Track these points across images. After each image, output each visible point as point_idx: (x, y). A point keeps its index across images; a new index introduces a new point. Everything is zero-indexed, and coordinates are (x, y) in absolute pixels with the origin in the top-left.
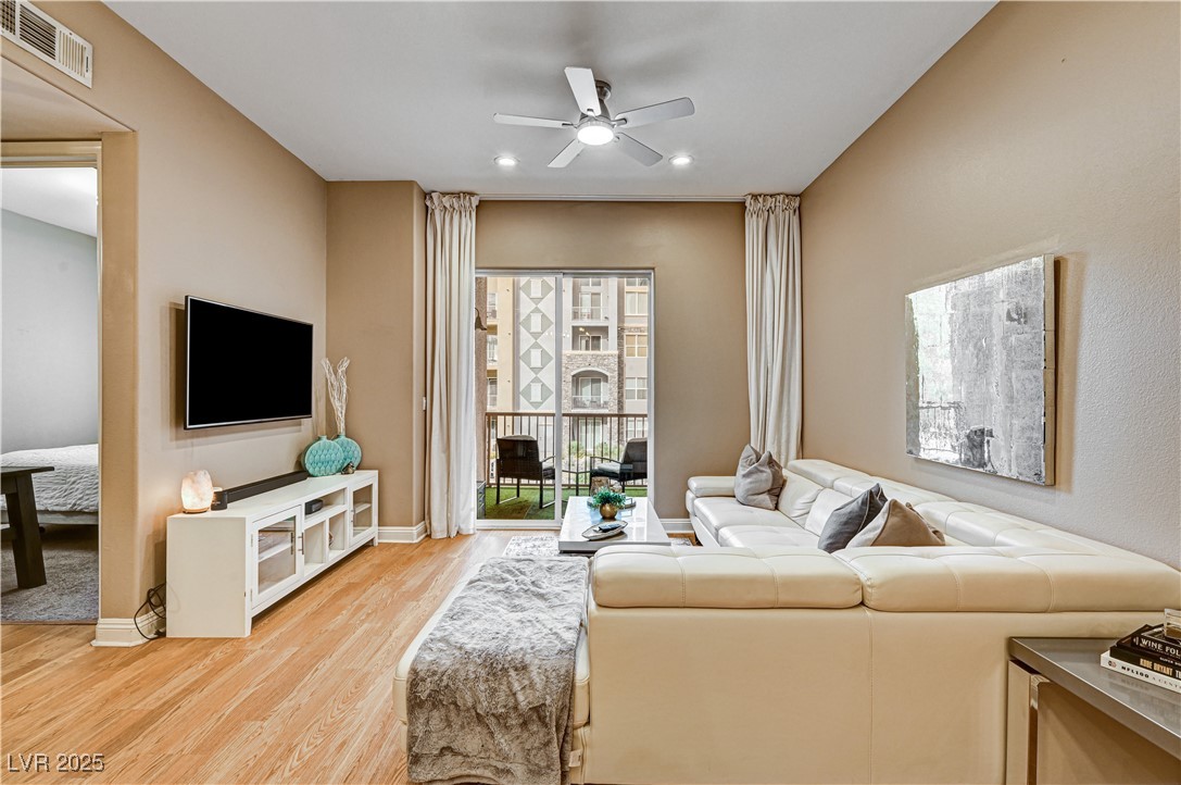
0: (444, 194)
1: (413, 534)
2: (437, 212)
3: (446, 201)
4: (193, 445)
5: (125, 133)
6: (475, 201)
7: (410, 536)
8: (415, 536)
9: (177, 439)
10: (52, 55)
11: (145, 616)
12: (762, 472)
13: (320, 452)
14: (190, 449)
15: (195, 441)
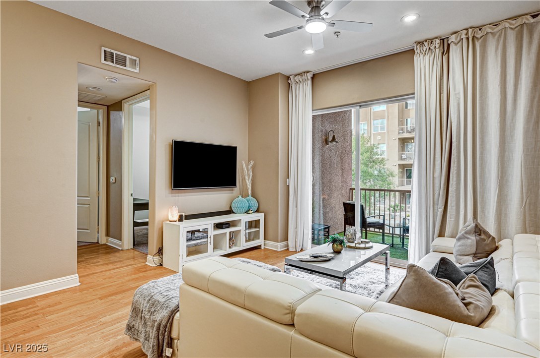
0: (296, 75)
1: (279, 246)
2: (293, 86)
3: (297, 79)
4: (178, 196)
5: (152, 85)
6: (310, 76)
7: (277, 247)
8: (279, 248)
9: (172, 193)
10: (125, 66)
11: (157, 257)
12: (468, 238)
13: (238, 203)
14: (177, 198)
15: (179, 194)
